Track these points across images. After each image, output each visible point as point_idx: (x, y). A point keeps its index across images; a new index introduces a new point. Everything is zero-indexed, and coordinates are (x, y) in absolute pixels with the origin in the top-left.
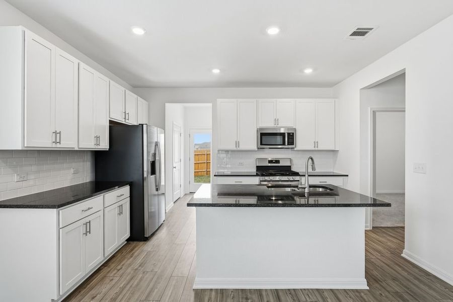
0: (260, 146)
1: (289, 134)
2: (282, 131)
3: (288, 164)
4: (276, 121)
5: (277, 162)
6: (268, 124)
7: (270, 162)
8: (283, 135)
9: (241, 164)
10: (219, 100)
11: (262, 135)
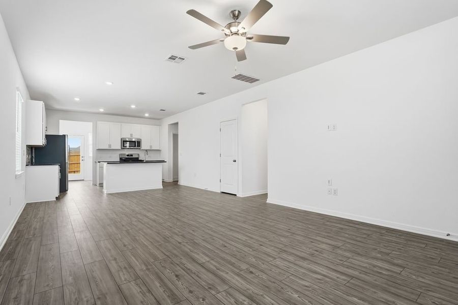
0: (122, 147)
1: (138, 142)
2: (134, 140)
3: (137, 157)
4: (131, 135)
5: (132, 155)
6: (127, 137)
7: (128, 155)
8: (135, 142)
9: (110, 157)
10: (99, 122)
11: (124, 141)
